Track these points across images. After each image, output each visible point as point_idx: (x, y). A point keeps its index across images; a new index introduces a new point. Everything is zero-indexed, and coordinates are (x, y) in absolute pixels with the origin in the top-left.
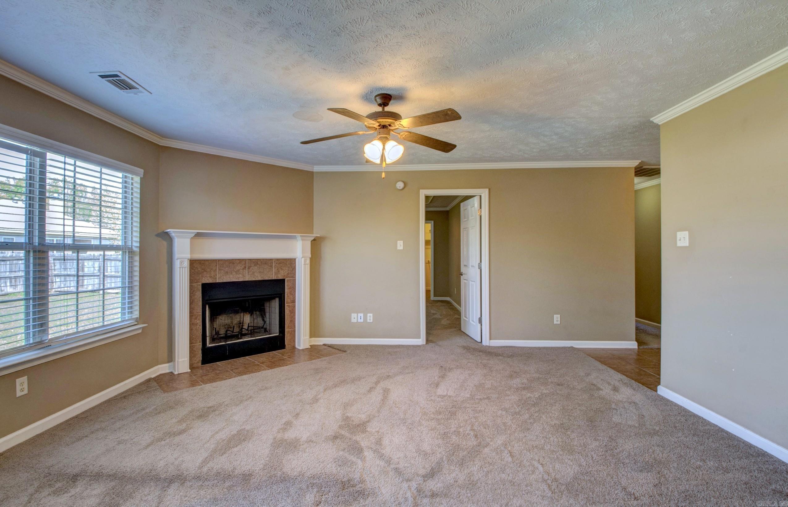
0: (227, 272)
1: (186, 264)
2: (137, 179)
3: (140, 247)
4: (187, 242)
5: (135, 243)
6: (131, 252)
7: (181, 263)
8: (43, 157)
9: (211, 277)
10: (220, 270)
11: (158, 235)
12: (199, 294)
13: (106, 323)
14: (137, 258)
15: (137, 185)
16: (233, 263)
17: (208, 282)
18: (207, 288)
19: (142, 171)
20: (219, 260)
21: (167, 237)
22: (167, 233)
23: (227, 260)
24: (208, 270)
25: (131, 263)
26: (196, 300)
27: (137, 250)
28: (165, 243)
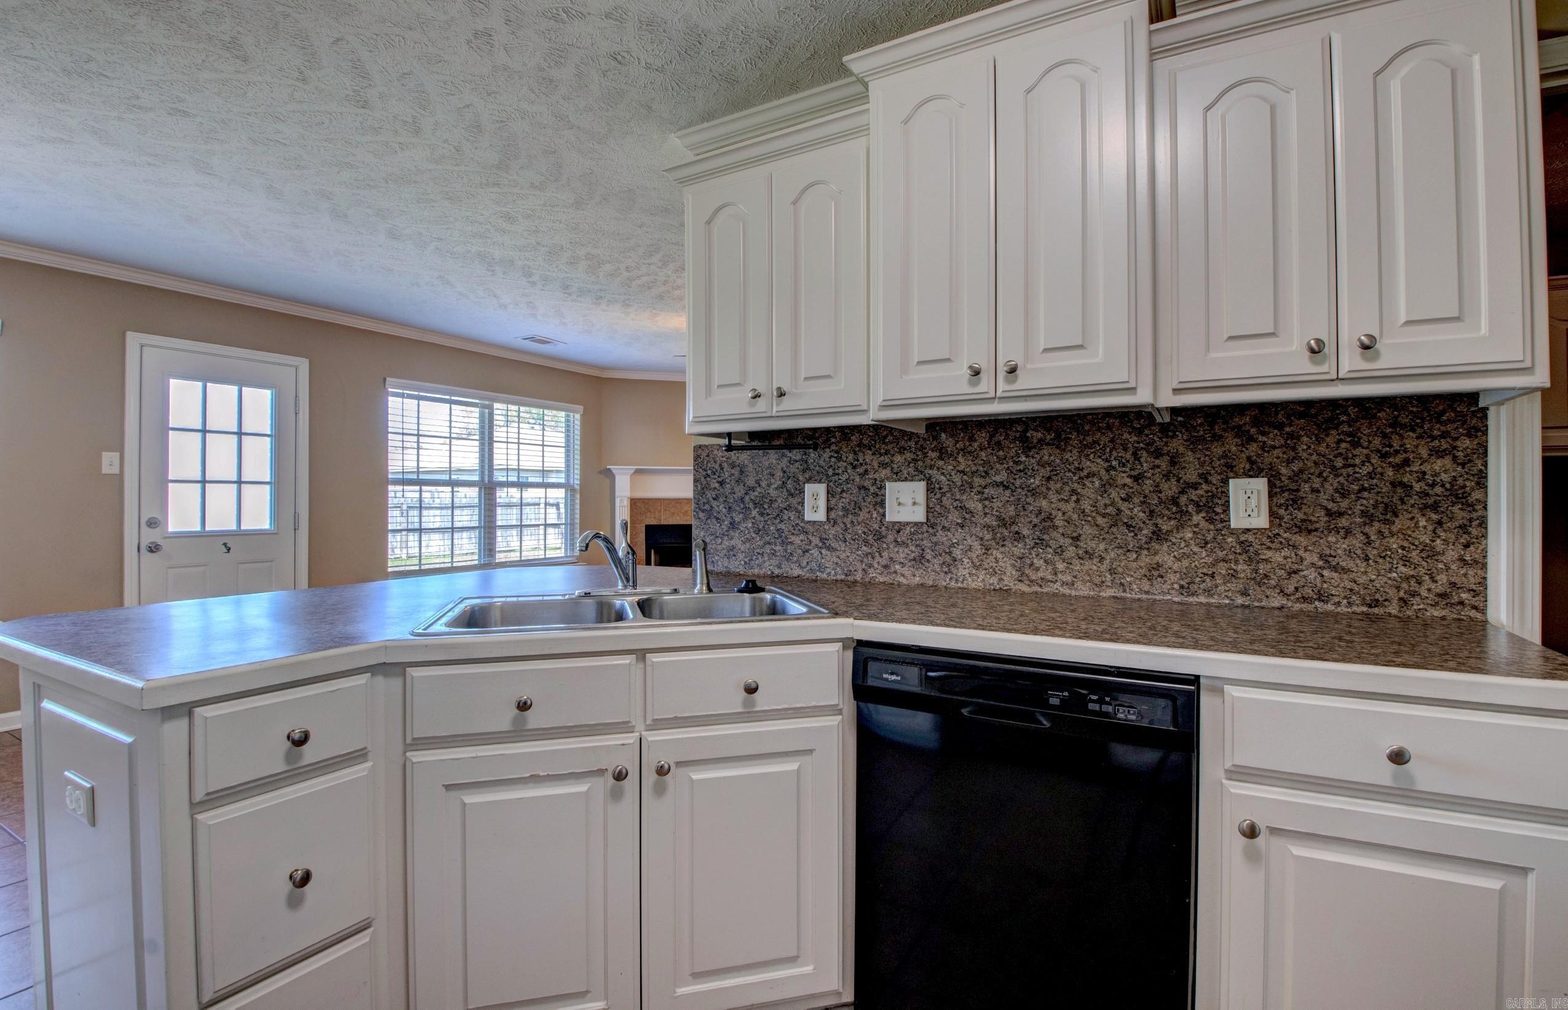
0: (673, 514)
1: (626, 503)
2: (578, 416)
3: (581, 485)
4: (628, 478)
5: (576, 481)
6: (573, 490)
7: (621, 501)
8: (491, 408)
9: (655, 518)
10: (665, 510)
11: (600, 472)
12: (642, 537)
13: (547, 556)
14: (578, 496)
15: (578, 423)
16: (680, 503)
17: (652, 523)
18: (651, 530)
19: (582, 407)
20: (664, 499)
21: (609, 474)
22: (609, 469)
23: (674, 499)
24: (652, 510)
25: (573, 500)
26: (639, 543)
27: (577, 487)
28: (608, 481)
